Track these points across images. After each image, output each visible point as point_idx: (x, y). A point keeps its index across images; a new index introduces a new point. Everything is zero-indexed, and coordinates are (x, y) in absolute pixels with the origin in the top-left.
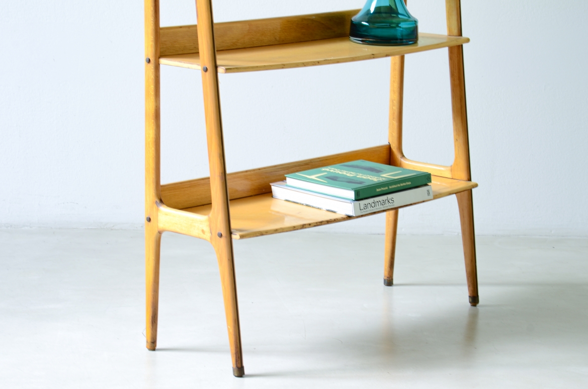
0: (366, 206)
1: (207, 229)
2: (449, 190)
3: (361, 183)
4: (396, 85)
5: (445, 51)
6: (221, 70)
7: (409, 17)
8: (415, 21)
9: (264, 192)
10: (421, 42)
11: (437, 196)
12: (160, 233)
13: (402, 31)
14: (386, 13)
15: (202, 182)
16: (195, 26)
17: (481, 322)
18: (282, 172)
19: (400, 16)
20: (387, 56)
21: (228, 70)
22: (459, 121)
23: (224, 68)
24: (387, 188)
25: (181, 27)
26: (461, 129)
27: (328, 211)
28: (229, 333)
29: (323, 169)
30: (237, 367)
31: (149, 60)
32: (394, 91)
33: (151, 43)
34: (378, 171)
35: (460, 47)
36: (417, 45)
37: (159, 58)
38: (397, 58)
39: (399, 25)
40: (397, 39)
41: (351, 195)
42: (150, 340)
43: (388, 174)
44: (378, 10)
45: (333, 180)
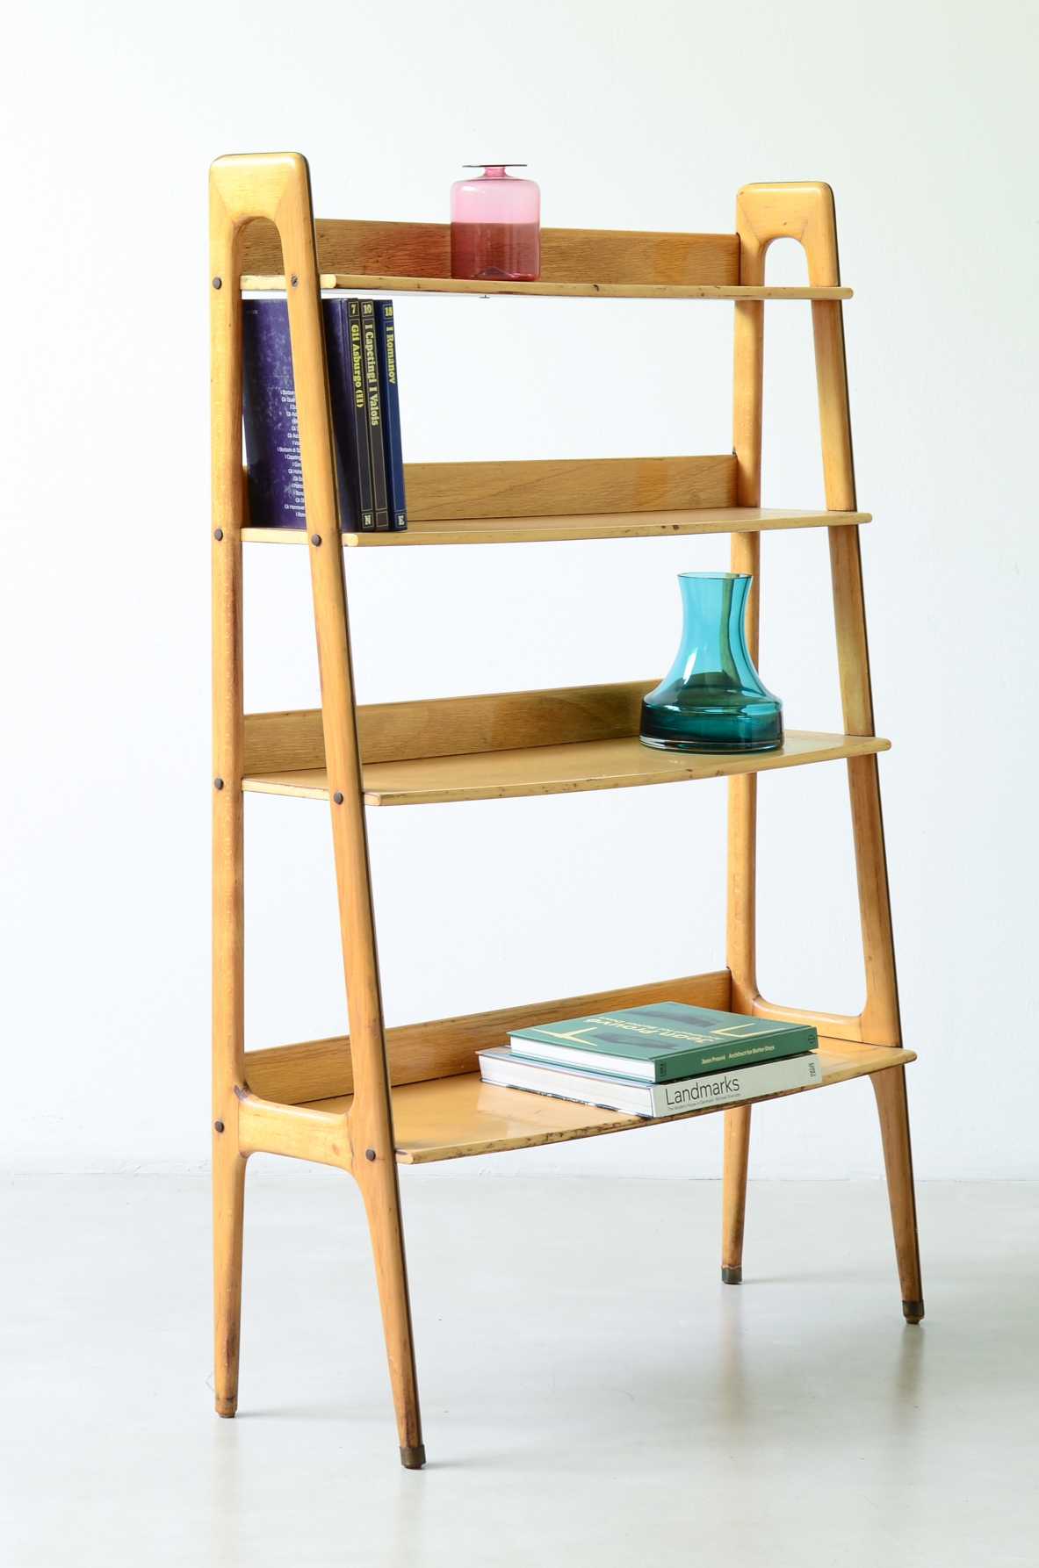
0: (680, 1096)
1: (342, 1143)
2: (855, 1065)
3: (668, 1047)
4: (741, 842)
5: (841, 766)
6: (370, 799)
7: (763, 694)
8: (776, 703)
9: (465, 1069)
10: (789, 747)
11: (829, 1080)
12: (244, 1156)
13: (750, 724)
14: (715, 686)
15: (333, 1046)
16: (319, 712)
17: (931, 1354)
18: (499, 1029)
19: (744, 692)
20: (719, 774)
21: (386, 800)
22: (874, 917)
23: (378, 794)
24: (724, 1058)
25: (287, 714)
26: (878, 935)
27: (600, 1107)
28: (393, 1372)
29: (589, 1020)
30: (409, 1445)
31: (222, 783)
32: (736, 855)
33: (226, 747)
34: (705, 1024)
35: (871, 760)
36: (782, 754)
37: (242, 779)
38: (742, 778)
39: (743, 711)
40: (739, 740)
41: (648, 1071)
42: (223, 1395)
43: (725, 1029)
44: (698, 682)
45: (611, 1043)
